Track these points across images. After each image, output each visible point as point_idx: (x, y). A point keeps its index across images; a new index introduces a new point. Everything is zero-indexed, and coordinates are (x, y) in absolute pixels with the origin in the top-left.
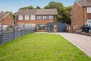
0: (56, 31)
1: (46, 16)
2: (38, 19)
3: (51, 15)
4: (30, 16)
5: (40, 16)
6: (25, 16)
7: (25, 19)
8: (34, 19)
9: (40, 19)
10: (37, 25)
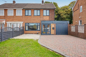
0: (53, 33)
2: (27, 14)
3: (46, 9)
4: (15, 10)
5: (30, 11)
6: (7, 10)
7: (8, 15)
8: (22, 15)
9: (31, 15)
10: (25, 24)
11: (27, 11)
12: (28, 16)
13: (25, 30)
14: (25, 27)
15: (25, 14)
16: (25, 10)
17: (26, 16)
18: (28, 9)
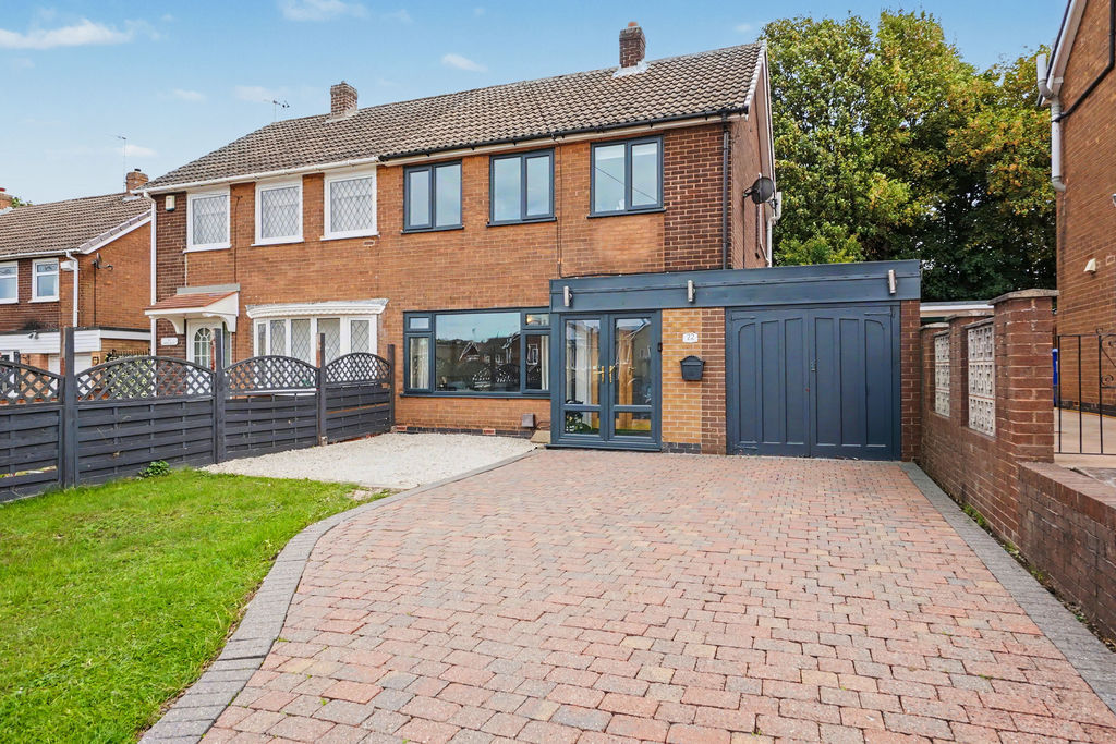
1: (540, 166)
2: (419, 217)
3: (628, 136)
4: (314, 179)
5: (449, 177)
6: (251, 185)
7: (259, 241)
8: (373, 231)
9: (456, 222)
10: (406, 324)
11: (419, 180)
12: (429, 230)
13: (399, 385)
14: (399, 352)
15: (405, 210)
16: (399, 166)
17: (409, 232)
18: (431, 161)
